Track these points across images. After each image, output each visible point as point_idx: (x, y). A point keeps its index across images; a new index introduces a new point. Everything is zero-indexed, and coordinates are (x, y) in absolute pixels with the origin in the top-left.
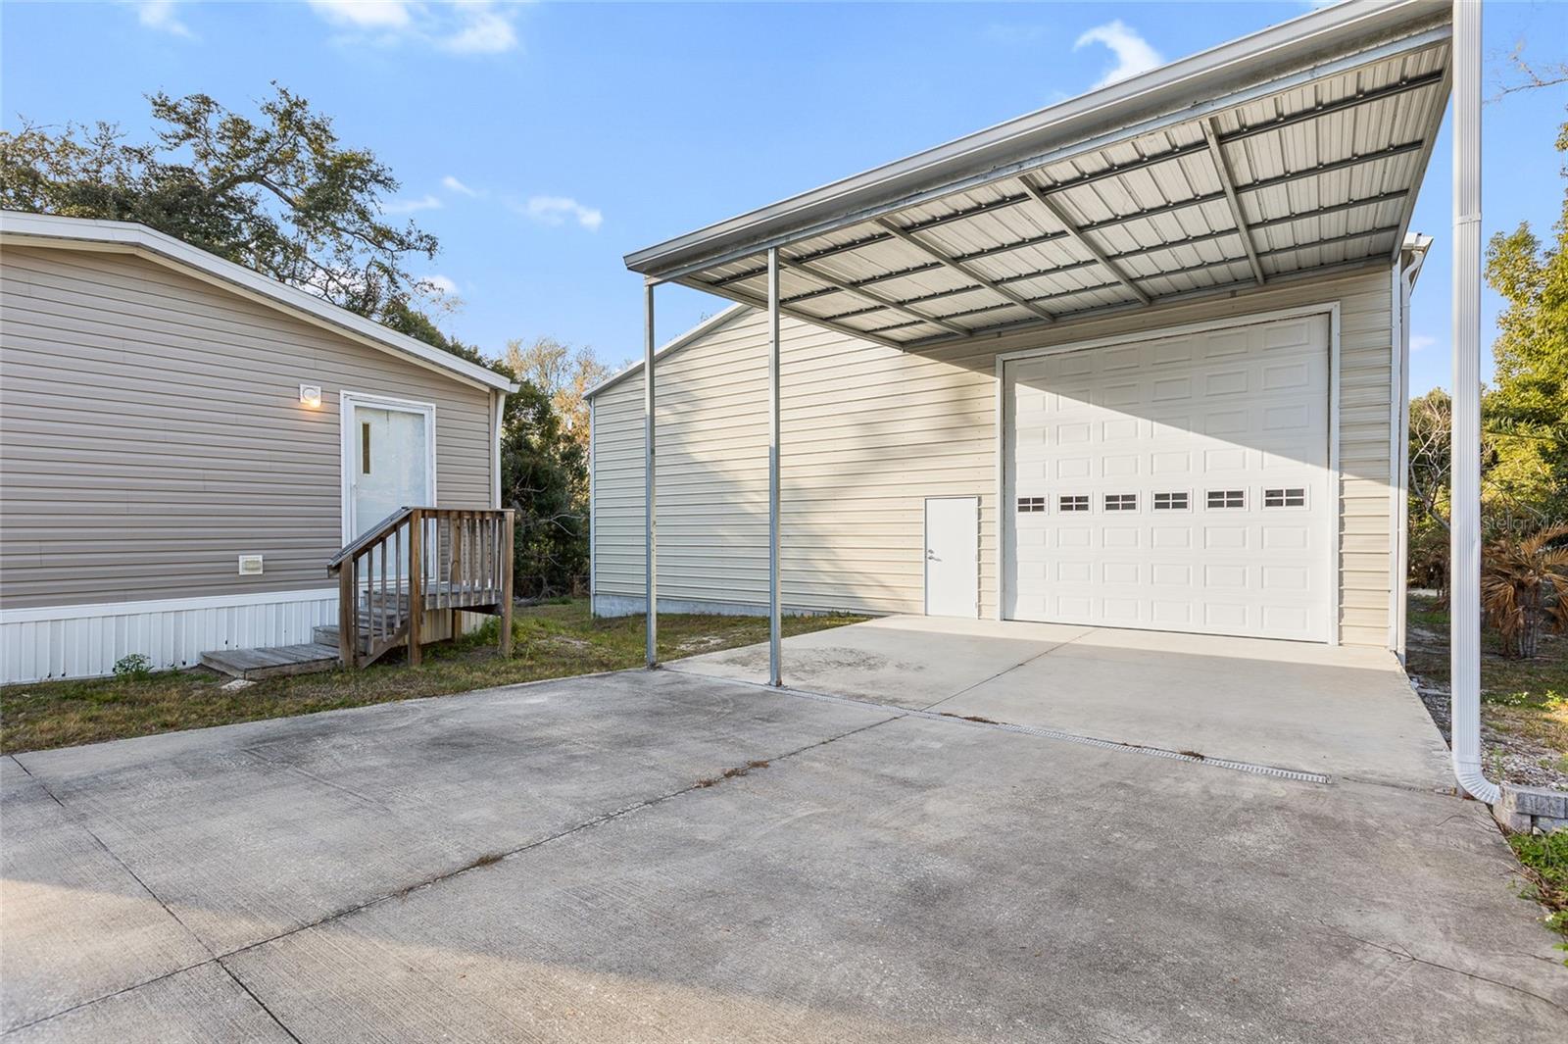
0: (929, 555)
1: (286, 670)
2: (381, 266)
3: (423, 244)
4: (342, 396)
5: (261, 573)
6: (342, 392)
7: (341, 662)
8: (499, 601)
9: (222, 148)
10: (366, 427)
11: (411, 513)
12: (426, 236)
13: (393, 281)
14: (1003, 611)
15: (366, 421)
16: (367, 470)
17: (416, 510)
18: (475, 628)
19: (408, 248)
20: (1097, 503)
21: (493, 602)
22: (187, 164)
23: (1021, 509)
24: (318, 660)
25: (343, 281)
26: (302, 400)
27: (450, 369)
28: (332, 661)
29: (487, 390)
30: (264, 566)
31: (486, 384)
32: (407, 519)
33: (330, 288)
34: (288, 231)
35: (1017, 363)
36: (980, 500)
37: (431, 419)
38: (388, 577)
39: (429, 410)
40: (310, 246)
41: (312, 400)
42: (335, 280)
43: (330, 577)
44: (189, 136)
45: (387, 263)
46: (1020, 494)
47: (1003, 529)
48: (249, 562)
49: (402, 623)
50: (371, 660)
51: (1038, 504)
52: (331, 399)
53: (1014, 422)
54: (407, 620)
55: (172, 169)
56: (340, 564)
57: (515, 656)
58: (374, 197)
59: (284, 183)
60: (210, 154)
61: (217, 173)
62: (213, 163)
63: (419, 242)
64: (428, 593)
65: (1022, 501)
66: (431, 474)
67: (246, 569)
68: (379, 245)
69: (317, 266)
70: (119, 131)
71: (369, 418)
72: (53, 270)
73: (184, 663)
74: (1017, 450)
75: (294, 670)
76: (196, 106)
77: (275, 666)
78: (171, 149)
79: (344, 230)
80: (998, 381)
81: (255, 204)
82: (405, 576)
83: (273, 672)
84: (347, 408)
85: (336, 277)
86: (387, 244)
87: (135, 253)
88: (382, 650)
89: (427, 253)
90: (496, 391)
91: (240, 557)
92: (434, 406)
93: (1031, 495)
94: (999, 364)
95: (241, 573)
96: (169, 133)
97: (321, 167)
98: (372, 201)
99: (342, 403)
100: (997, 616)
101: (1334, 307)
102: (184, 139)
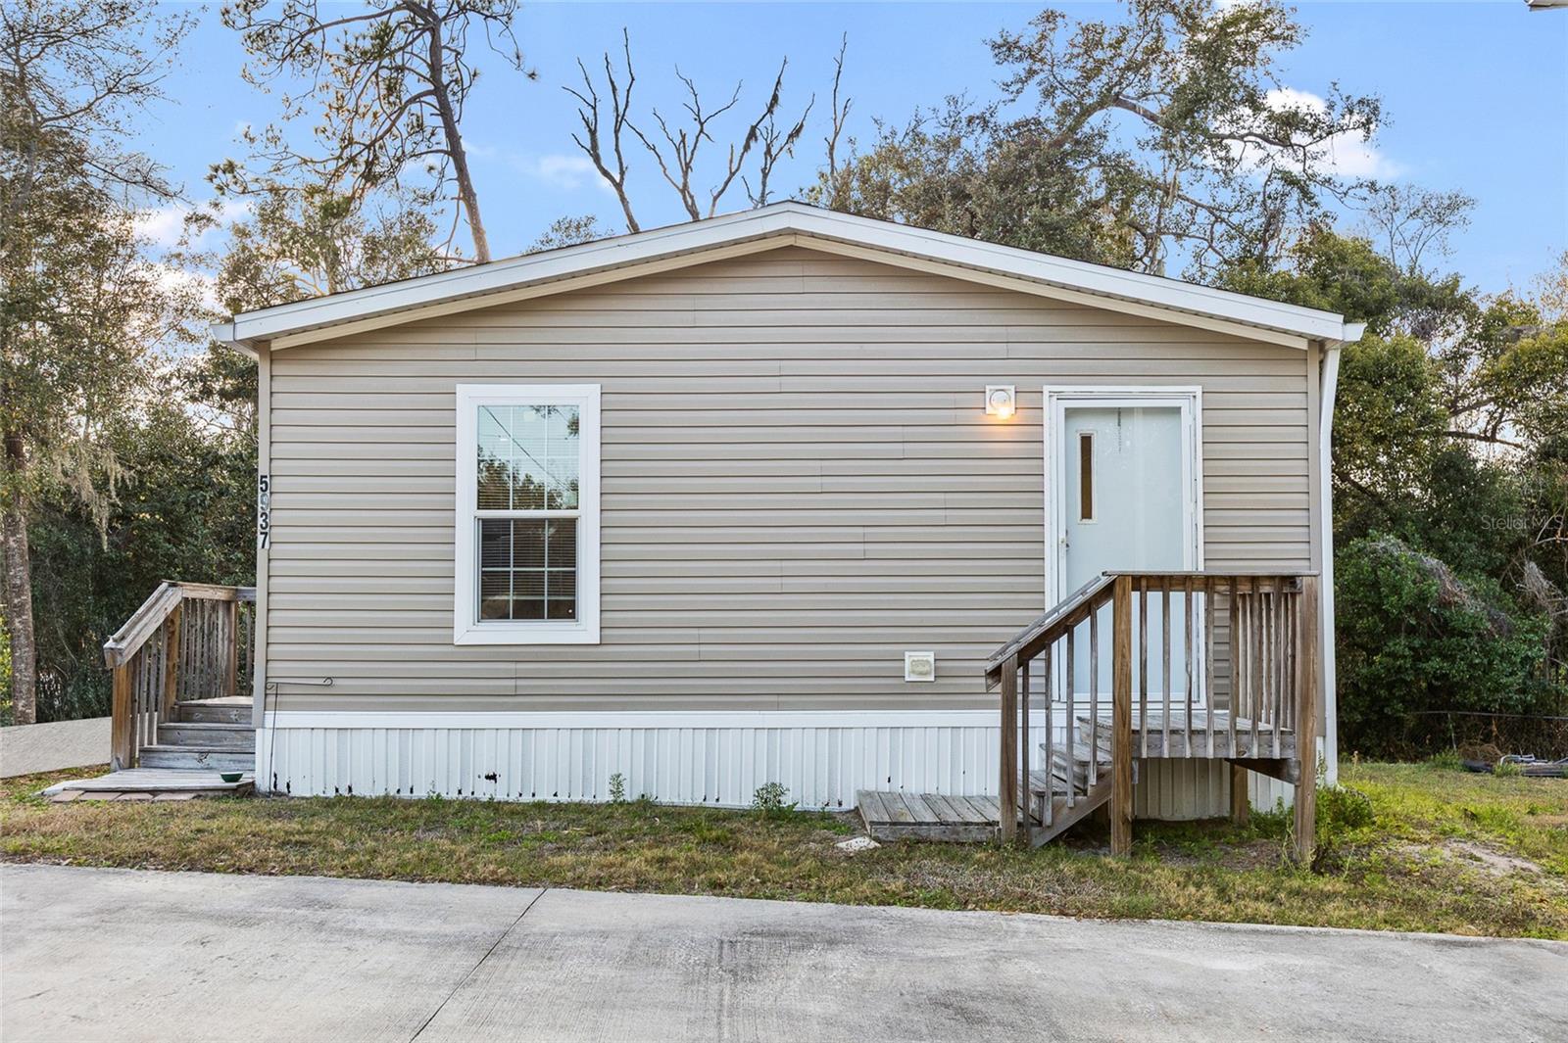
1: (923, 831)
2: (1289, 180)
3: (1356, 117)
4: (1046, 395)
5: (931, 678)
6: (1046, 389)
7: (999, 830)
8: (1290, 754)
9: (1070, 75)
10: (1086, 442)
11: (1114, 581)
12: (1361, 102)
13: (1307, 196)
15: (1086, 431)
16: (1087, 513)
17: (1123, 576)
18: (1280, 804)
19: (1330, 133)
21: (1277, 755)
22: (1030, 114)
24: (967, 824)
25: (1236, 218)
26: (989, 410)
27: (1227, 320)
28: (989, 828)
29: (1303, 345)
30: (936, 668)
31: (1300, 335)
32: (1108, 592)
33: (1217, 235)
34: (1152, 164)
37: (1192, 415)
38: (1077, 697)
39: (1189, 397)
40: (1184, 177)
41: (1001, 409)
42: (1223, 220)
43: (988, 687)
44: (1031, 73)
45: (1296, 169)
48: (918, 662)
49: (1100, 776)
50: (1049, 836)
52: (1029, 401)
54: (1109, 772)
55: (1017, 126)
56: (1000, 667)
57: (1317, 868)
58: (1269, 68)
59: (1145, 94)
60: (1056, 88)
61: (1065, 110)
62: (1061, 97)
63: (1347, 116)
64: (1145, 729)
66: (1192, 513)
67: (913, 672)
68: (1285, 142)
69: (1198, 205)
70: (968, 98)
71: (1086, 426)
72: (717, 287)
73: (840, 804)
75: (935, 833)
76: (1040, 28)
77: (909, 824)
78: (1013, 100)
79: (1231, 136)
81: (1105, 137)
82: (1106, 694)
83: (906, 832)
84: (1053, 413)
85: (1225, 215)
86: (1298, 138)
87: (793, 243)
88: (1068, 820)
89: (1361, 132)
90: (1320, 345)
91: (907, 654)
92: (1198, 390)
95: (907, 679)
96: (1009, 79)
97: (1194, 50)
98: (1268, 73)
99: (1046, 405)
102: (1027, 79)
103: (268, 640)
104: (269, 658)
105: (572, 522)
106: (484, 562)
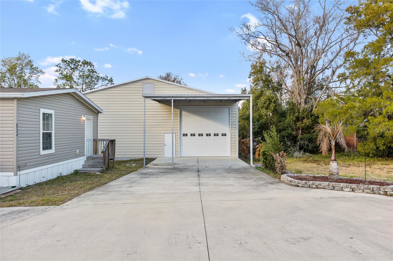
0: (165, 145)
6: (85, 116)
20: (197, 135)
23: (183, 136)
26: (82, 118)
29: (97, 113)
35: (183, 108)
36: (176, 134)
37: (92, 120)
39: (92, 118)
46: (183, 133)
47: (180, 140)
51: (186, 135)
53: (182, 119)
66: (92, 132)
74: (182, 124)
80: (179, 111)
84: (85, 119)
93: (185, 133)
94: (179, 108)
95: (77, 154)
100: (179, 156)
101: (230, 107)
103: (17, 158)
104: (17, 161)
105: (51, 133)
106: (43, 140)
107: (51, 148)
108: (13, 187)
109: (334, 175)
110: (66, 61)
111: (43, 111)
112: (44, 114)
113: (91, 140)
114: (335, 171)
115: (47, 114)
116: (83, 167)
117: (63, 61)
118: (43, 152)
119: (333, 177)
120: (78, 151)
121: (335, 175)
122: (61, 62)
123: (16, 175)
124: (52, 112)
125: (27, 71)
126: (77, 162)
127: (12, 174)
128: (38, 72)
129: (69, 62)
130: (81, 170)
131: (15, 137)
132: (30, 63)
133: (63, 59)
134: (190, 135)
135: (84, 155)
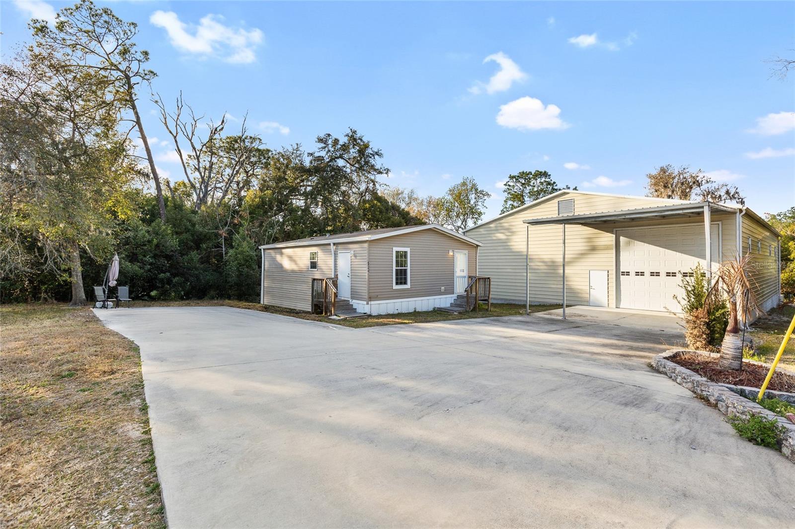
0: (591, 287)
13: (374, 184)
14: (616, 305)
20: (647, 274)
23: (622, 275)
35: (621, 231)
36: (608, 271)
46: (621, 270)
47: (616, 280)
51: (628, 274)
63: (384, 171)
65: (622, 272)
74: (621, 257)
80: (614, 236)
93: (626, 271)
94: (615, 232)
100: (615, 307)
101: (720, 223)
103: (369, 290)
104: (369, 293)
105: (406, 269)
106: (396, 276)
107: (405, 283)
108: (365, 313)
109: (724, 358)
110: (514, 177)
111: (395, 249)
112: (397, 252)
113: (465, 277)
114: (729, 352)
115: (401, 252)
116: (451, 306)
117: (511, 177)
118: (395, 287)
119: (722, 362)
120: (443, 288)
121: (728, 359)
122: (508, 179)
123: (368, 304)
124: (408, 250)
125: (472, 196)
126: (442, 299)
127: (365, 303)
128: (484, 195)
129: (518, 176)
130: (449, 308)
131: (367, 272)
132: (474, 187)
133: (510, 175)
134: (635, 274)
135: (453, 293)
